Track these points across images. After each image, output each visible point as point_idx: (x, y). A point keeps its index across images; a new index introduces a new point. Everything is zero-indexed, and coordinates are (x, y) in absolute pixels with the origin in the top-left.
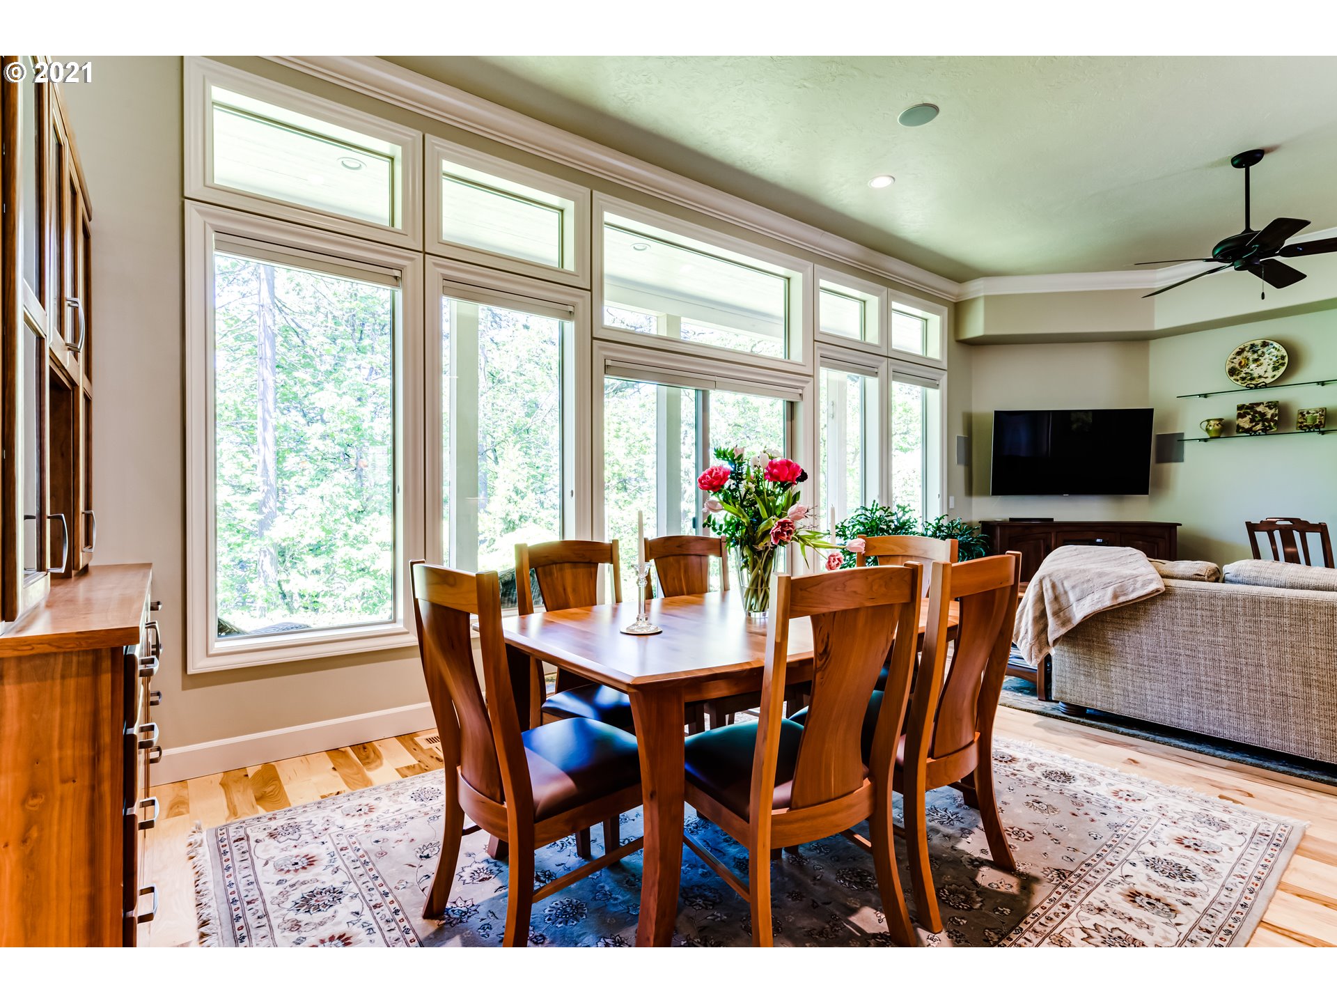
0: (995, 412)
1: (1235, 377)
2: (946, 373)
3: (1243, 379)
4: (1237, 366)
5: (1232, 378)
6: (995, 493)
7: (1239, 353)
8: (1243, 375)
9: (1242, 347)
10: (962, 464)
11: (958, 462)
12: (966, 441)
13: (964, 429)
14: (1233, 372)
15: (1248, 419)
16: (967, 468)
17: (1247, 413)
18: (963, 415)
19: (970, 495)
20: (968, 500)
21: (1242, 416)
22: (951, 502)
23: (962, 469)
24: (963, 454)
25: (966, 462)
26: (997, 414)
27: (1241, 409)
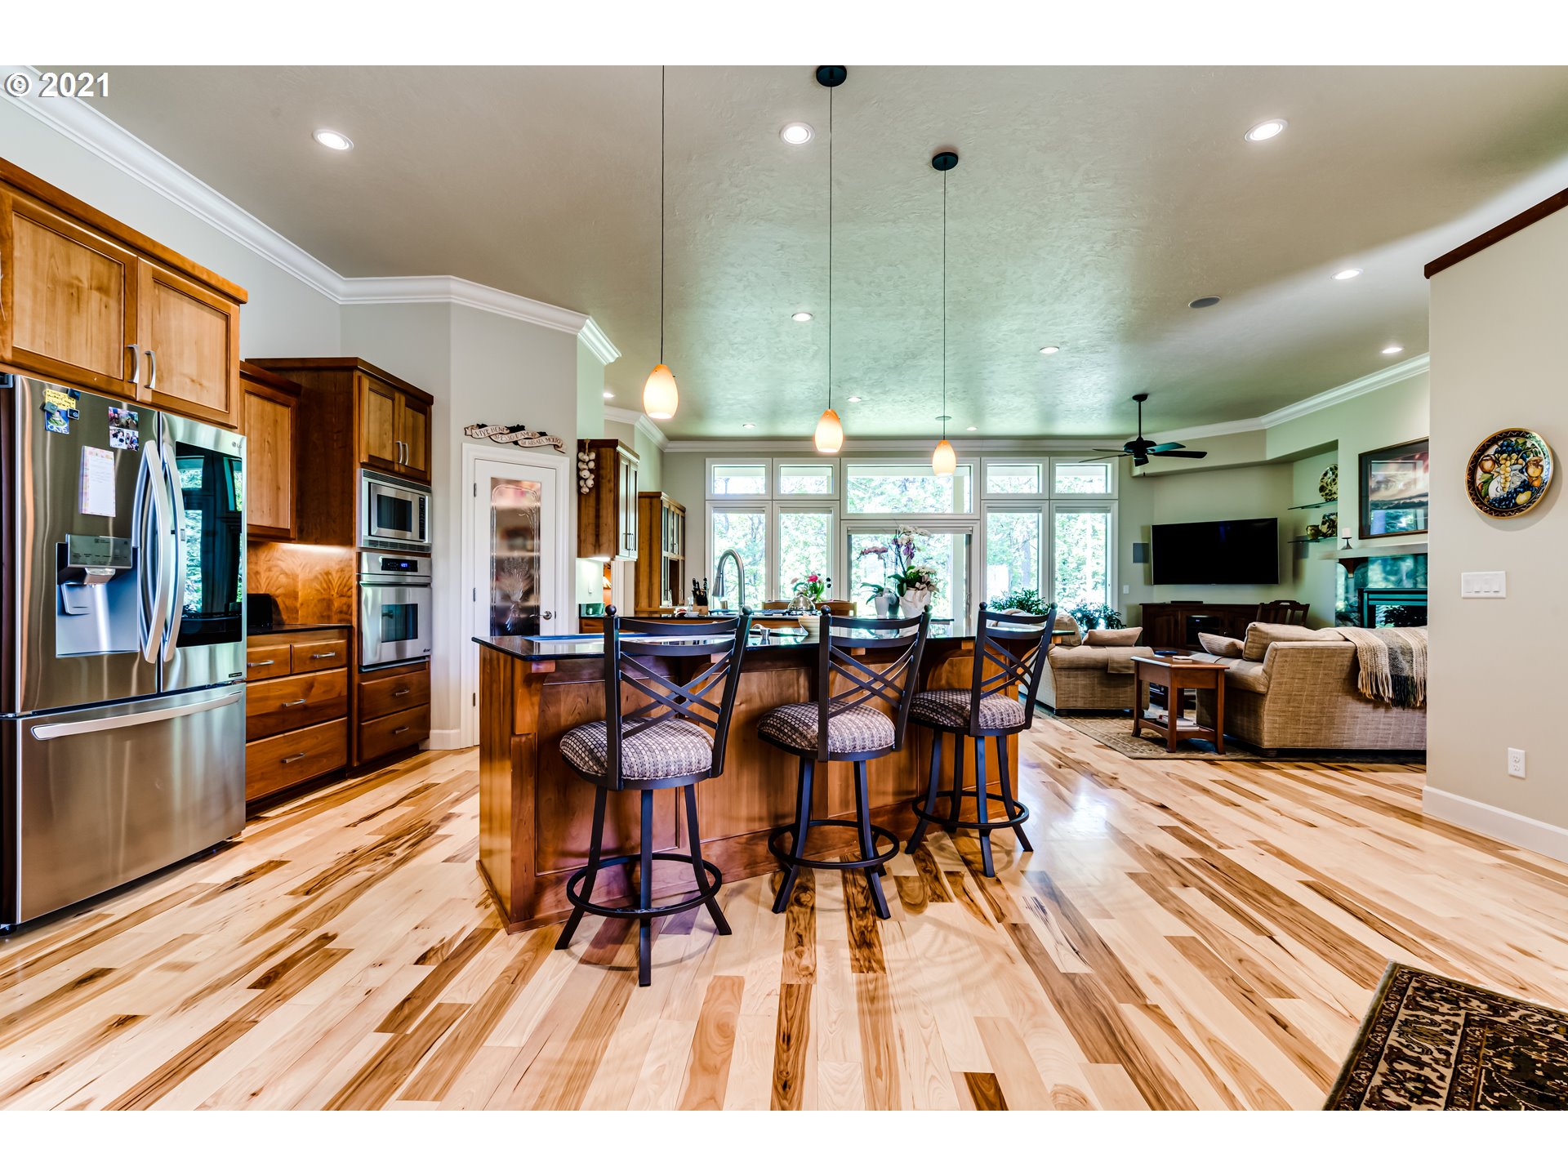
0: (1153, 526)
1: (1322, 493)
2: (1118, 502)
4: (1325, 484)
6: (1155, 583)
7: (1325, 475)
9: (1326, 470)
10: (1140, 562)
11: (1135, 561)
12: (1145, 546)
13: (1143, 537)
14: (1322, 489)
15: (1326, 526)
16: (1147, 565)
17: (1327, 521)
18: (1143, 528)
19: (1150, 584)
20: (1148, 588)
21: (1324, 523)
22: (1126, 589)
23: (1140, 566)
24: (1140, 554)
25: (1145, 560)
26: (1155, 527)
27: (1324, 518)
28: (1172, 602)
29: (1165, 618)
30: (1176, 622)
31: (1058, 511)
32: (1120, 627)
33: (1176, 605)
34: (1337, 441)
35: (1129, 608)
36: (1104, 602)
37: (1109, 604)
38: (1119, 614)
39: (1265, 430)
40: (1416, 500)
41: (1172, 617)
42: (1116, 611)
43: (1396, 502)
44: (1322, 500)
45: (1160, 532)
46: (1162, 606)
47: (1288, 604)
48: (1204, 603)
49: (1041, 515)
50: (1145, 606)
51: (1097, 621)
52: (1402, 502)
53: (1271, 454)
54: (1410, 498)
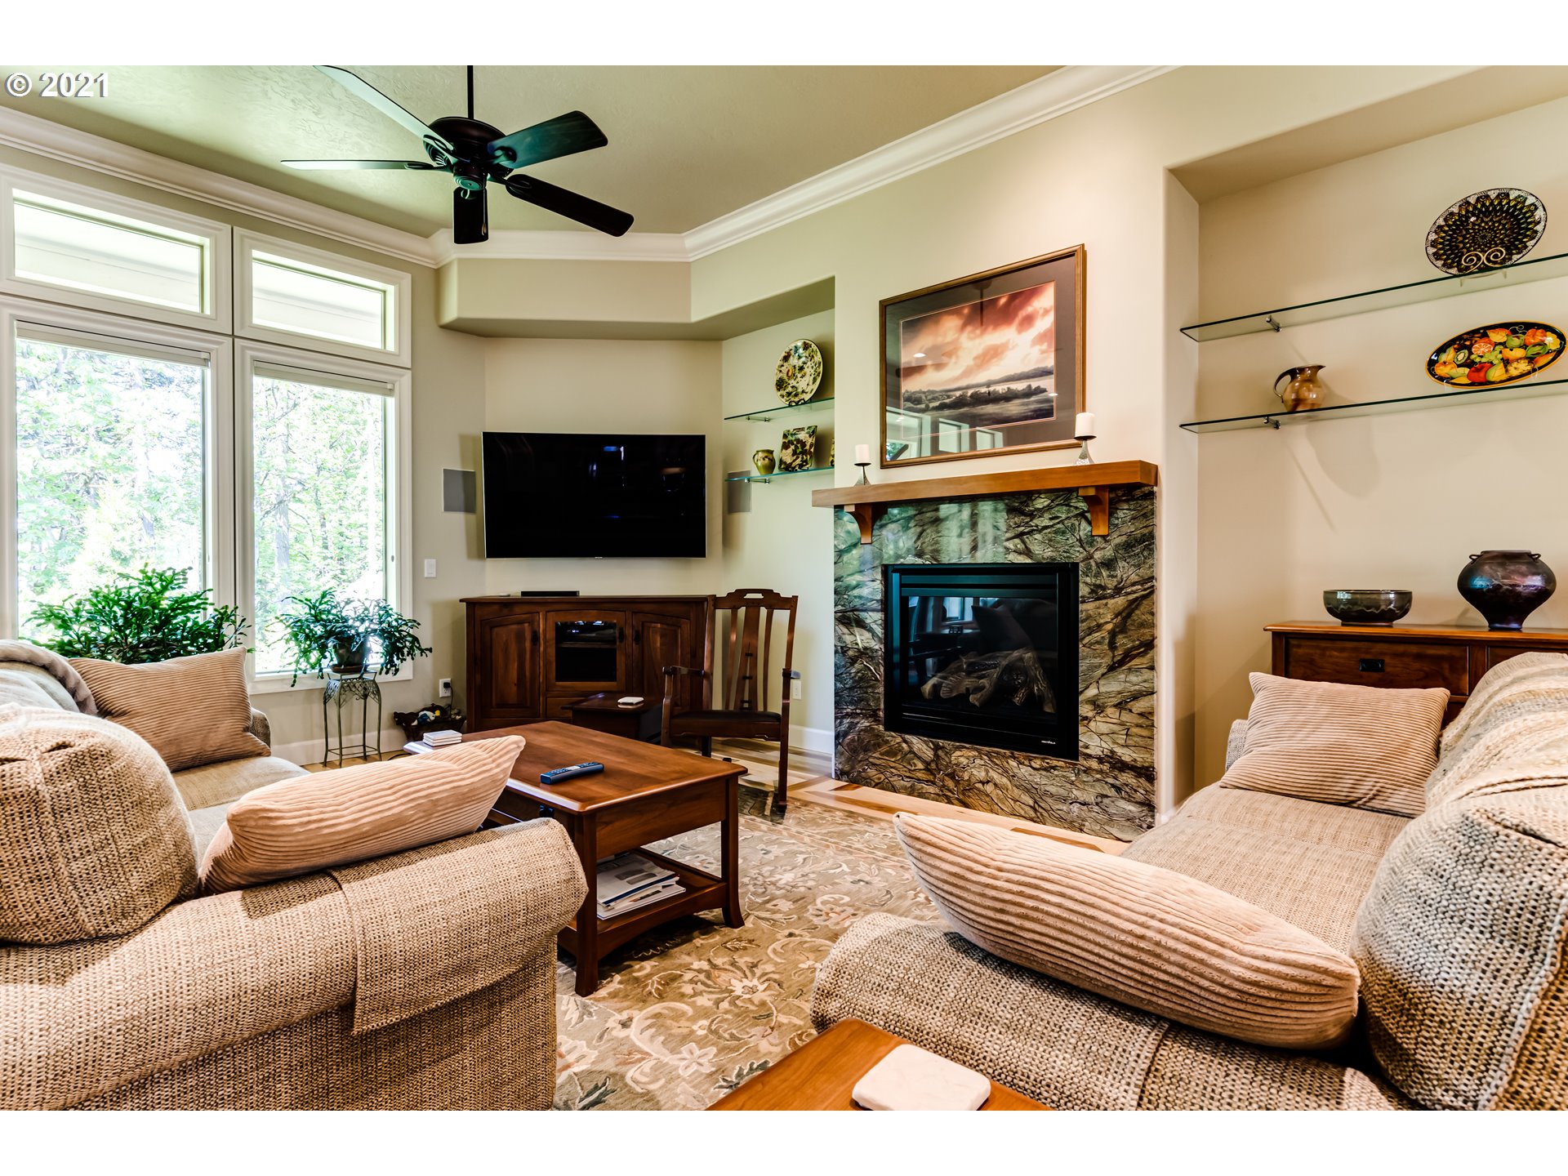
0: (485, 434)
1: (782, 392)
2: (410, 372)
3: (789, 394)
4: (785, 377)
5: (779, 393)
6: (490, 555)
7: (786, 358)
8: (789, 389)
9: (787, 350)
10: (459, 510)
11: (448, 508)
12: (468, 477)
13: (464, 459)
14: (780, 384)
15: (790, 451)
16: (472, 517)
17: (791, 442)
18: (463, 439)
19: (480, 557)
20: (476, 564)
21: (785, 446)
22: (429, 568)
23: (459, 518)
24: (460, 497)
25: (469, 508)
26: (488, 437)
27: (785, 436)
28: (524, 593)
29: (514, 627)
30: (535, 638)
31: (259, 371)
32: (417, 652)
33: (531, 599)
34: (832, 279)
35: (436, 606)
36: (381, 596)
37: (393, 603)
38: (415, 623)
39: (688, 263)
40: (1001, 389)
41: (526, 625)
42: (407, 616)
43: (958, 394)
44: (783, 402)
45: (498, 447)
46: (505, 604)
47: (760, 596)
48: (582, 594)
49: (208, 372)
50: (472, 605)
51: (363, 644)
52: (970, 392)
53: (700, 310)
54: (988, 385)
